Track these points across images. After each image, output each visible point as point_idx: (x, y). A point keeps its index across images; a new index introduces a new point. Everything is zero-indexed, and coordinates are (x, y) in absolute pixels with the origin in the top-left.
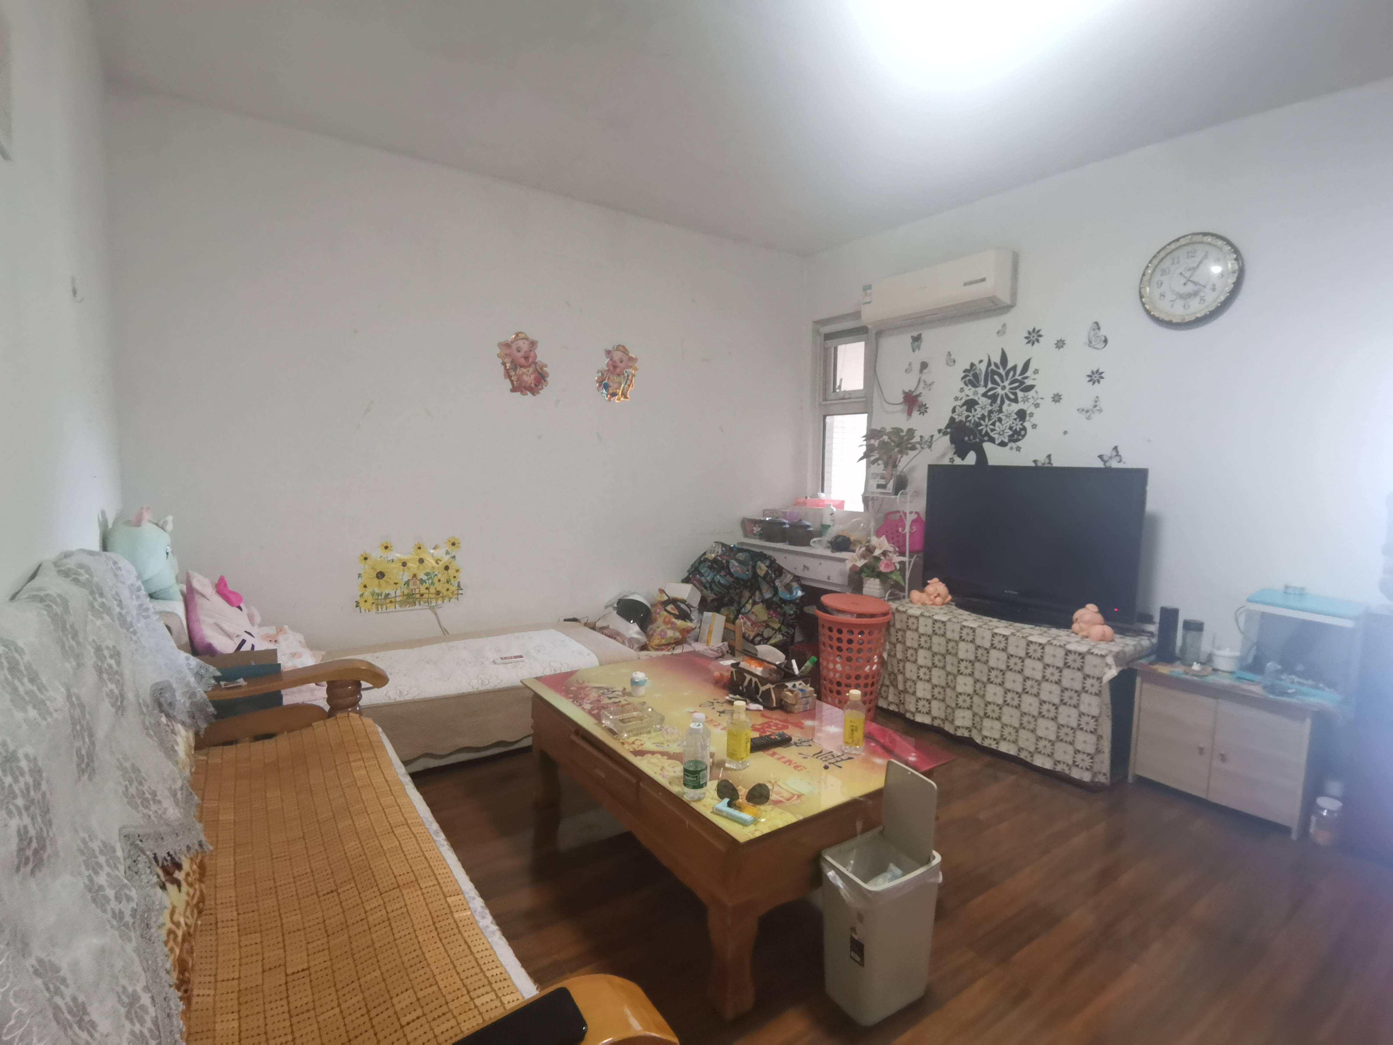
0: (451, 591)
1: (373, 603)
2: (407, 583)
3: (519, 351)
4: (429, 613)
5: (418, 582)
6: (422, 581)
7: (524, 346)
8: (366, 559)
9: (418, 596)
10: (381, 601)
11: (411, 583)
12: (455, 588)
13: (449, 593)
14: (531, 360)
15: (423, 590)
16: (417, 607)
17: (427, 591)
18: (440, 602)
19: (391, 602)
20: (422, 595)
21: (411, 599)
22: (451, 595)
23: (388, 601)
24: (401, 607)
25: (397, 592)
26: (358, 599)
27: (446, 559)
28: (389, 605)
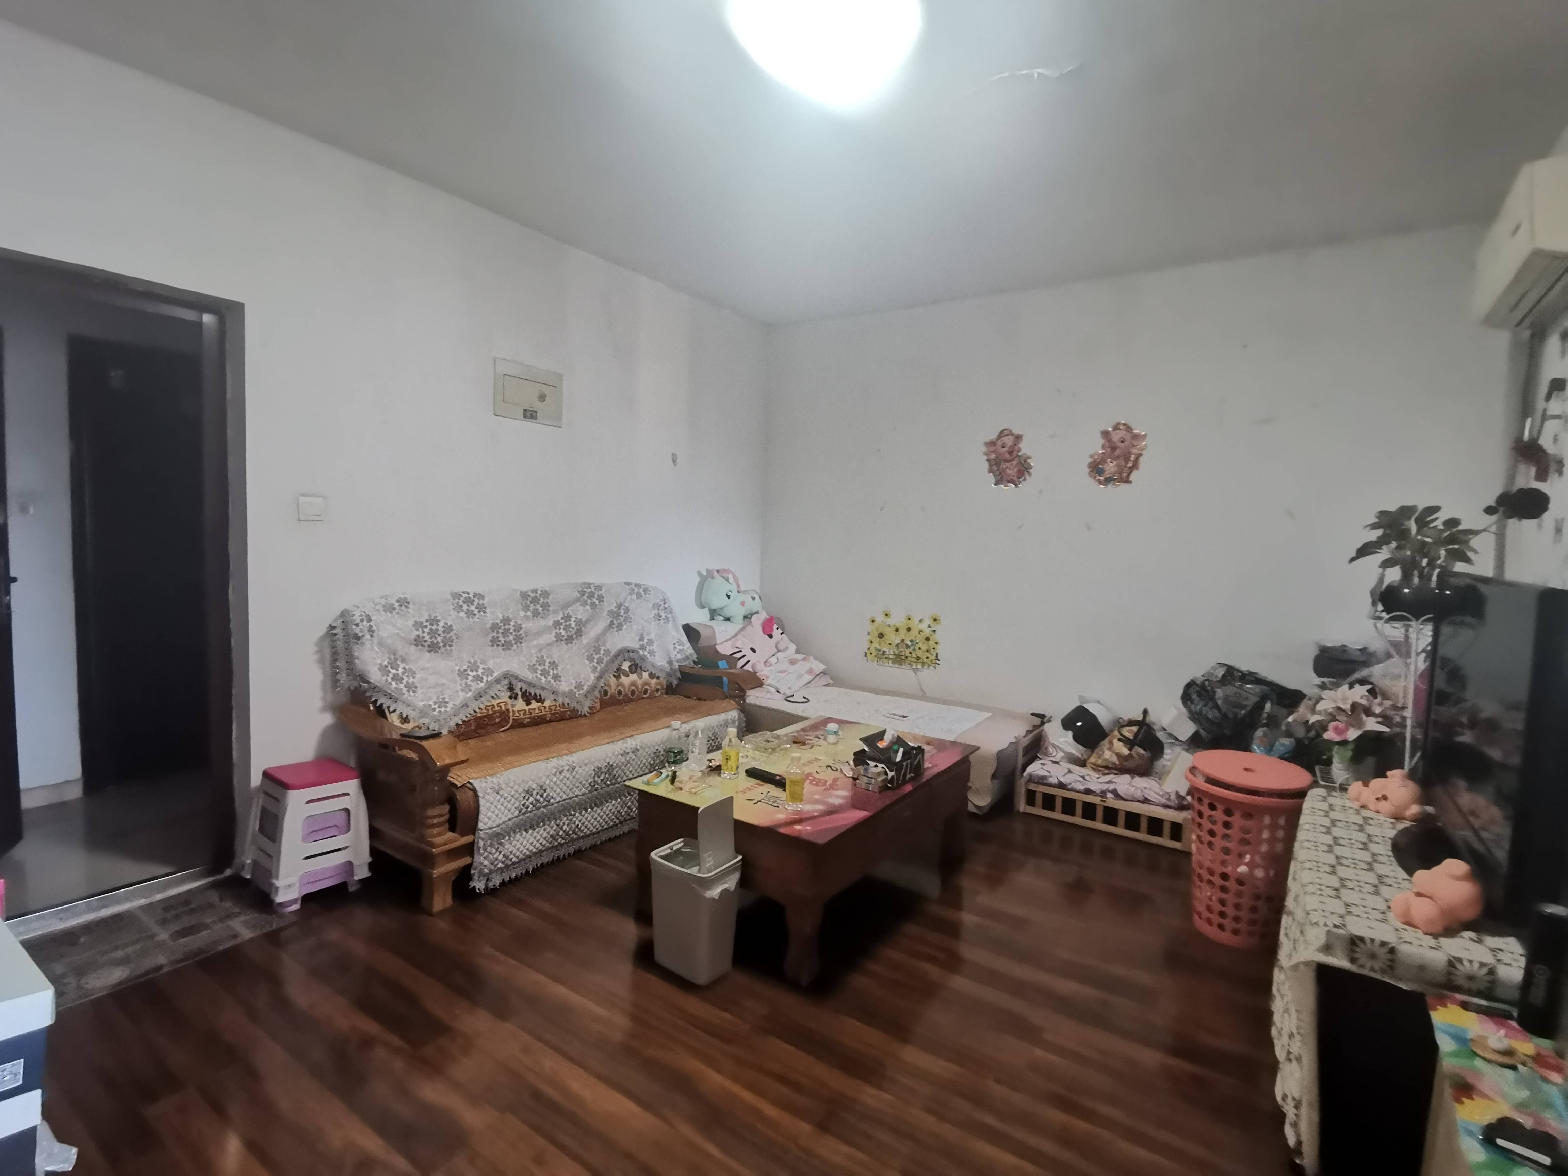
0: (930, 659)
1: (875, 656)
2: (897, 645)
3: (1004, 447)
4: (912, 673)
5: (905, 646)
6: (908, 647)
7: (1009, 441)
8: (873, 621)
9: (903, 658)
10: (881, 655)
11: (900, 645)
12: (933, 658)
13: (928, 661)
14: (1015, 454)
15: (908, 654)
16: (903, 666)
17: (910, 655)
18: (919, 666)
19: (886, 658)
20: (907, 657)
21: (899, 659)
22: (930, 663)
23: (884, 656)
24: (892, 663)
25: (890, 651)
26: (866, 651)
27: (927, 632)
28: (884, 660)
